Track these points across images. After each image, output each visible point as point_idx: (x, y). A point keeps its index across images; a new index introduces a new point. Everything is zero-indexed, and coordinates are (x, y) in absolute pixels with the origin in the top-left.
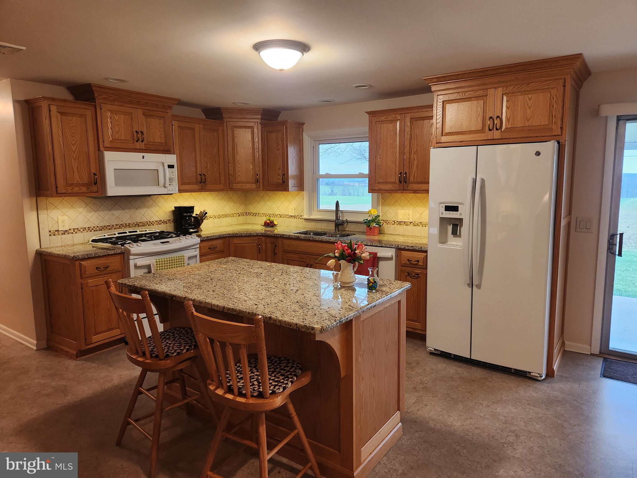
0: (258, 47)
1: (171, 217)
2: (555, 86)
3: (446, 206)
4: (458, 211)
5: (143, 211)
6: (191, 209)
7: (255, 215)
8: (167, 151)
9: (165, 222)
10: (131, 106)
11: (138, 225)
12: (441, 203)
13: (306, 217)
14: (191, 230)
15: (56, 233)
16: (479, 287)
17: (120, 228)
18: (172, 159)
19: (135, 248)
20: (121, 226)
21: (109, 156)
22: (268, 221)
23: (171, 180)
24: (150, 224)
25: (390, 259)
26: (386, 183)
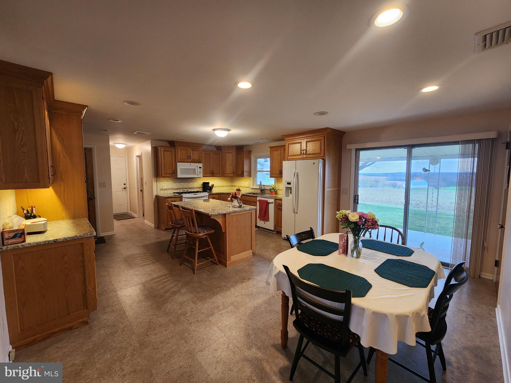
0: (214, 130)
1: (202, 186)
2: (321, 139)
3: (287, 183)
4: (291, 184)
5: (191, 183)
6: (208, 183)
7: (235, 186)
8: (199, 162)
9: (199, 188)
10: (187, 147)
11: (189, 188)
12: (286, 181)
13: (252, 187)
14: (208, 191)
15: (162, 190)
16: (297, 213)
17: (183, 189)
18: (201, 165)
19: (184, 195)
20: (183, 188)
21: (178, 164)
22: (238, 189)
23: (200, 172)
24: (194, 188)
25: (272, 203)
26: (275, 174)
